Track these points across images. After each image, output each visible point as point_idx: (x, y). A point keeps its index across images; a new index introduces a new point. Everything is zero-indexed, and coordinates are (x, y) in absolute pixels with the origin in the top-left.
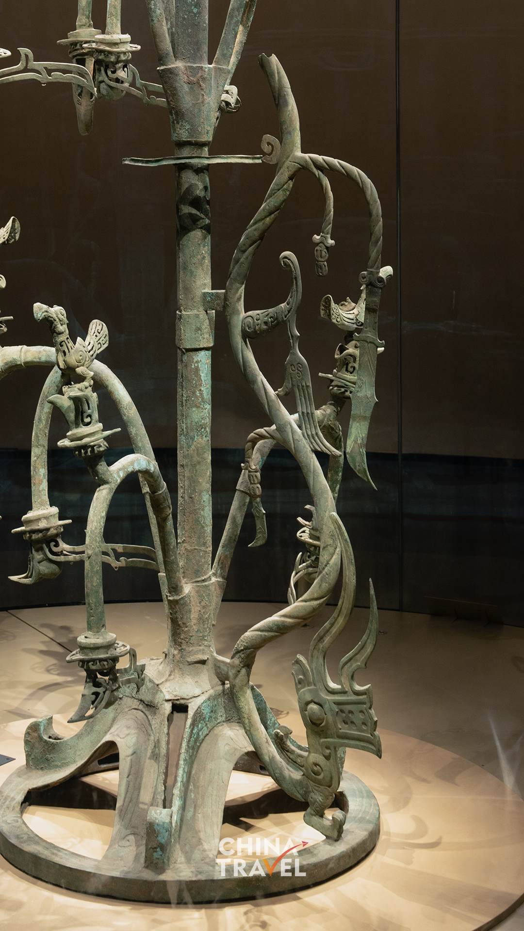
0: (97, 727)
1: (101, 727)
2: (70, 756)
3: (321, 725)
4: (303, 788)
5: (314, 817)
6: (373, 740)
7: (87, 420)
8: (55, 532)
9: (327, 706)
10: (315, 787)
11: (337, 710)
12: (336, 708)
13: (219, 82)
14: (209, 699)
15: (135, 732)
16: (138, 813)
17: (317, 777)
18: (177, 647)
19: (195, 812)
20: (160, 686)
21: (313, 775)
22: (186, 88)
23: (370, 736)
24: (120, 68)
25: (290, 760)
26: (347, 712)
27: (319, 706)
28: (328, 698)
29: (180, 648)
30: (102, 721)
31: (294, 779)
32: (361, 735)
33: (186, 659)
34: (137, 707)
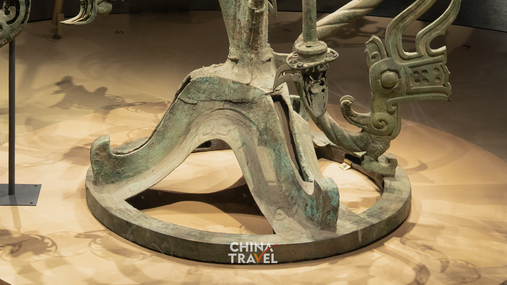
0: (170, 134)
1: (174, 133)
2: (142, 165)
3: (394, 88)
4: (363, 142)
5: (373, 163)
6: (446, 89)
9: (402, 72)
10: (377, 139)
11: (411, 72)
12: (410, 71)
15: (234, 127)
16: (271, 190)
17: (380, 130)
18: (254, 51)
20: (251, 84)
21: (377, 129)
23: (442, 86)
25: (353, 122)
26: (420, 72)
27: (394, 73)
28: (403, 64)
29: (256, 52)
30: (174, 128)
31: (354, 137)
32: (433, 87)
33: (261, 60)
34: (222, 107)
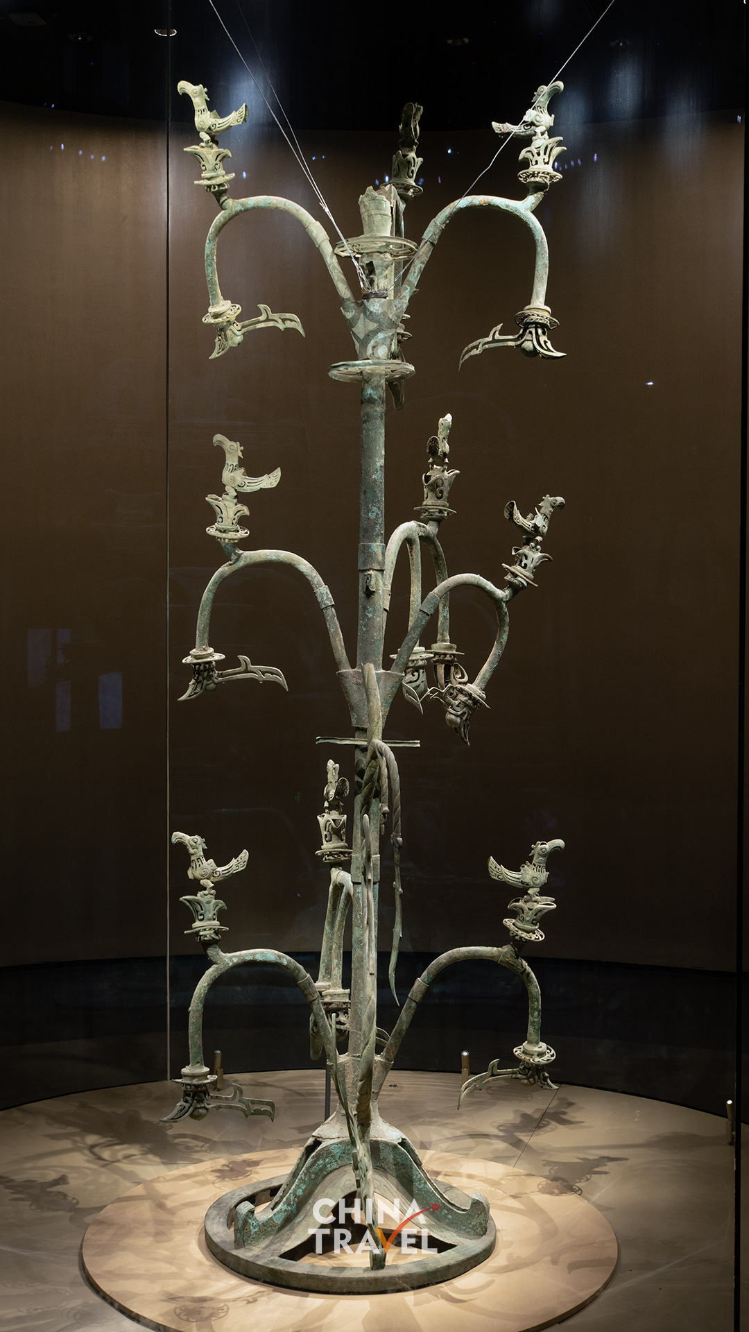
7: (201, 917)
8: (336, 1006)
13: (388, 684)
14: (340, 1143)
19: (303, 1219)
22: (355, 687)
24: (409, 672)
